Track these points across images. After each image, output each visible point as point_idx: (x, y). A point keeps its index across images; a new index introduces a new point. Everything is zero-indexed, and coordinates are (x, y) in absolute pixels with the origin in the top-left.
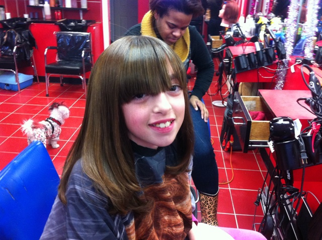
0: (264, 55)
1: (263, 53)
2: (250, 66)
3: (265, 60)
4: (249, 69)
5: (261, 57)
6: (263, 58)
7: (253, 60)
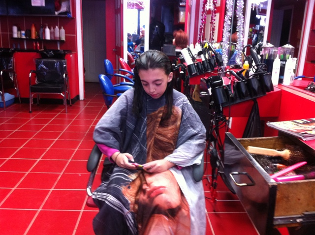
0: (208, 64)
1: (207, 63)
2: (199, 72)
3: (209, 67)
4: (198, 74)
5: (206, 65)
6: (207, 66)
7: (201, 68)
